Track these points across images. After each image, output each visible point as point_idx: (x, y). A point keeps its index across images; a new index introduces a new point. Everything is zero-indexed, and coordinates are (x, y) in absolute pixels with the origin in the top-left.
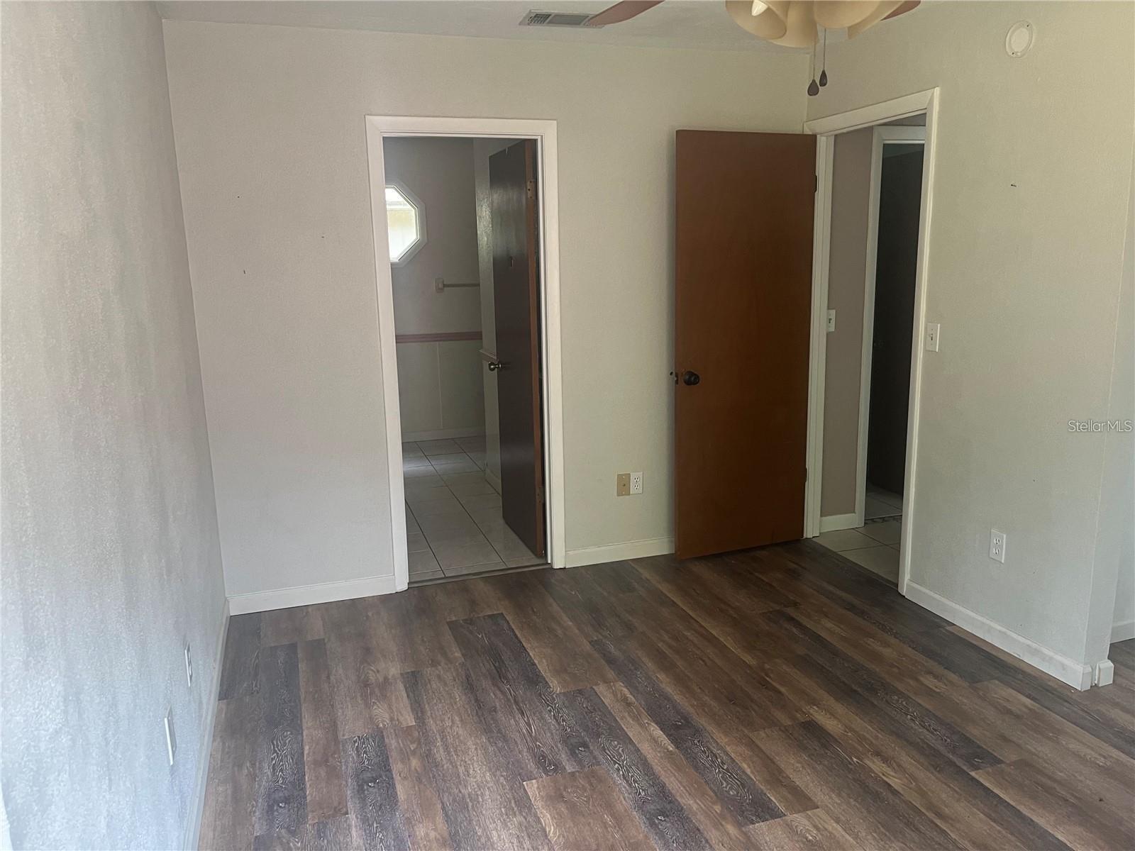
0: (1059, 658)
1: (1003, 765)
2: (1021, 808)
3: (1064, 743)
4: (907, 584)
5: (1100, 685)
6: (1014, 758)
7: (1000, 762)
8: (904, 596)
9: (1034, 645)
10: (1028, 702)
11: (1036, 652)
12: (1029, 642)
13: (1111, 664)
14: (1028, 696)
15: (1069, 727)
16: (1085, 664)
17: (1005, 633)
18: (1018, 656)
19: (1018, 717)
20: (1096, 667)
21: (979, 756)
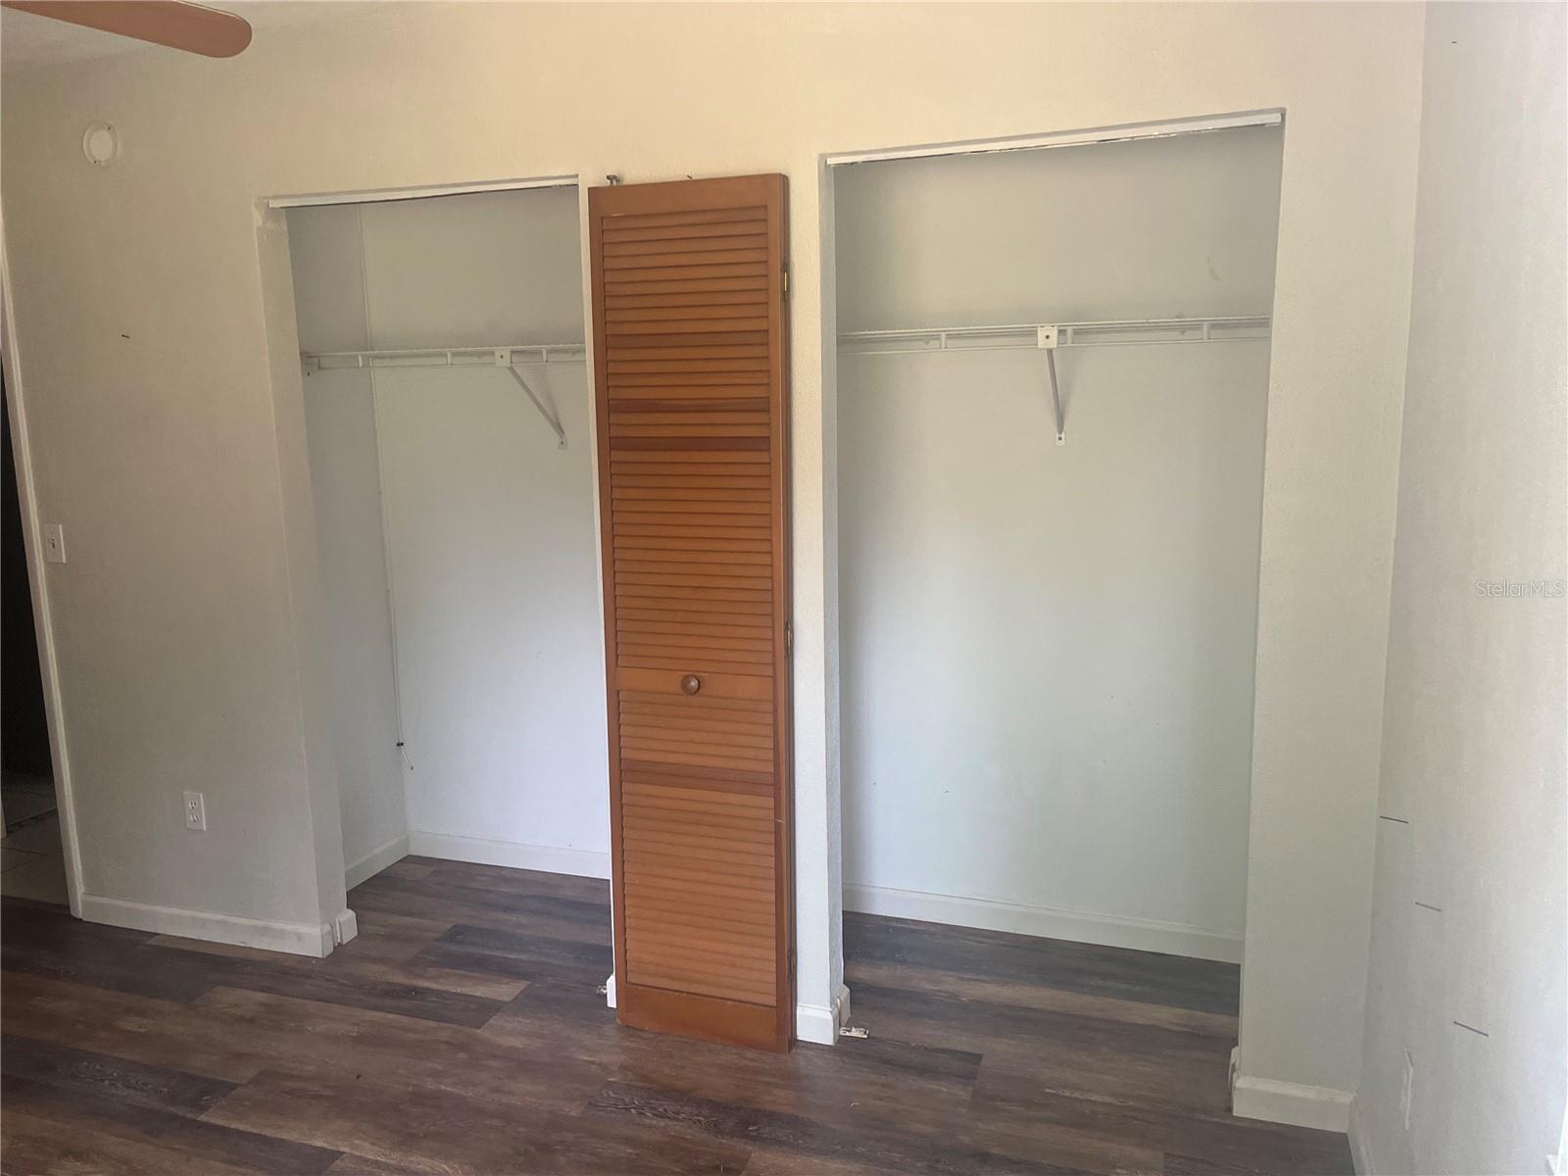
0: (290, 927)
1: (239, 1089)
2: (269, 1132)
3: (310, 1029)
4: (83, 901)
5: (344, 942)
6: (251, 1072)
7: (233, 1087)
8: (81, 920)
9: (260, 923)
10: (261, 997)
11: (264, 931)
12: (254, 922)
13: (351, 914)
14: (262, 990)
15: (312, 1006)
16: (323, 923)
17: (224, 922)
18: (243, 945)
19: (251, 1020)
20: (335, 924)
21: (209, 1090)
